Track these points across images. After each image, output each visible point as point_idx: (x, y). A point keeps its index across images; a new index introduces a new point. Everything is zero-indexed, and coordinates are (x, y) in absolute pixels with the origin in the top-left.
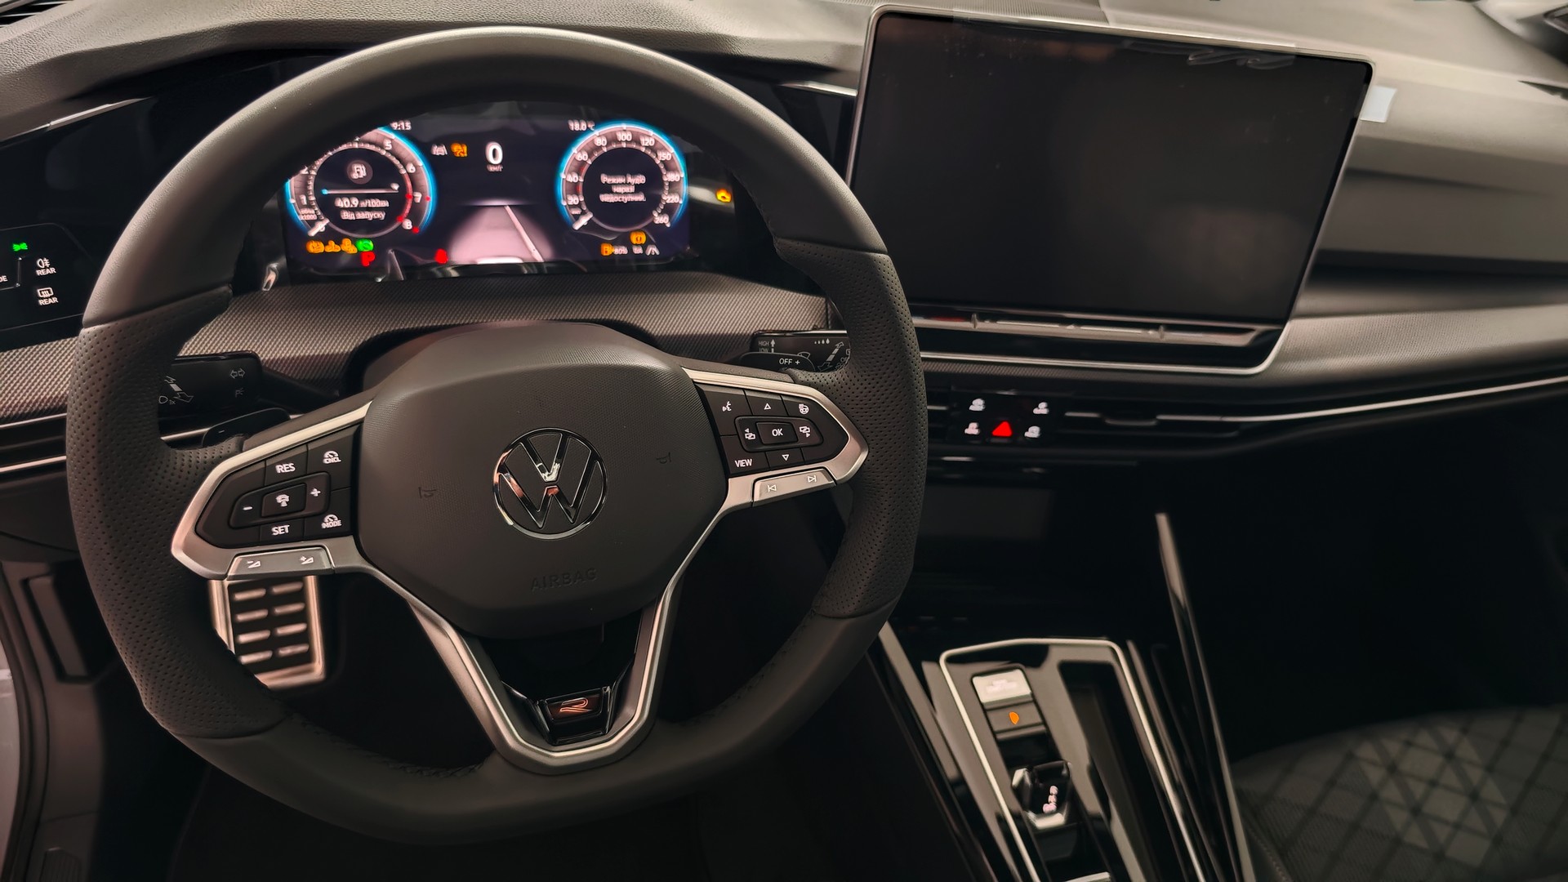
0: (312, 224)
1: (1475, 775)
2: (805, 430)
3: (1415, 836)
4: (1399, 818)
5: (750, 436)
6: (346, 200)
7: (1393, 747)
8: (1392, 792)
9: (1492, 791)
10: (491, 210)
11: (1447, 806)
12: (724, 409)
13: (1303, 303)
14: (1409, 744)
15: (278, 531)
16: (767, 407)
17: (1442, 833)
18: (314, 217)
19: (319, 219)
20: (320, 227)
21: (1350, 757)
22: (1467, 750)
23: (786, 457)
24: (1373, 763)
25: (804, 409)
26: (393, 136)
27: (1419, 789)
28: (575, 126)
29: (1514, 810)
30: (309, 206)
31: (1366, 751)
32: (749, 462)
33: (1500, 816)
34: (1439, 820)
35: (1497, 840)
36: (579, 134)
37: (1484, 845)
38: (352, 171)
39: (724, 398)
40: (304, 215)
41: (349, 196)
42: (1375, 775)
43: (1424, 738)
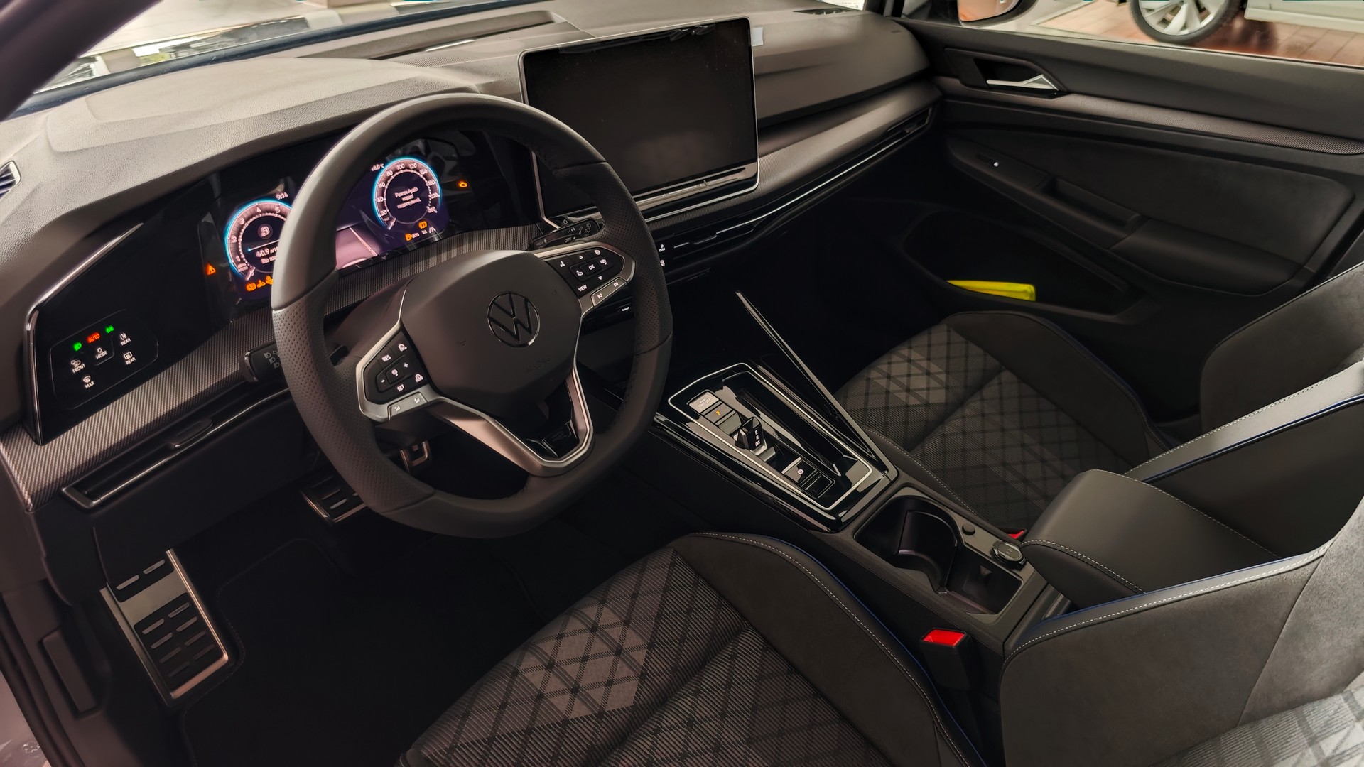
0: (246, 272)
1: (924, 364)
2: (603, 261)
3: (913, 401)
4: (902, 396)
5: (580, 274)
6: (262, 251)
7: (884, 368)
8: (893, 387)
9: (934, 368)
10: (342, 232)
11: (919, 382)
12: (561, 266)
13: (761, 149)
14: (890, 363)
15: (400, 388)
16: (581, 257)
17: (923, 394)
18: (246, 268)
19: (249, 268)
20: (252, 273)
21: (868, 379)
22: (915, 355)
23: (600, 278)
24: (879, 378)
25: (598, 252)
26: (280, 203)
27: (904, 380)
28: (374, 168)
29: (947, 372)
30: (242, 261)
31: (874, 374)
32: (585, 287)
33: (943, 377)
34: (919, 390)
35: (947, 388)
36: (378, 172)
37: (943, 392)
38: (261, 232)
39: (558, 261)
40: (241, 268)
41: (263, 248)
42: (883, 382)
43: (895, 358)
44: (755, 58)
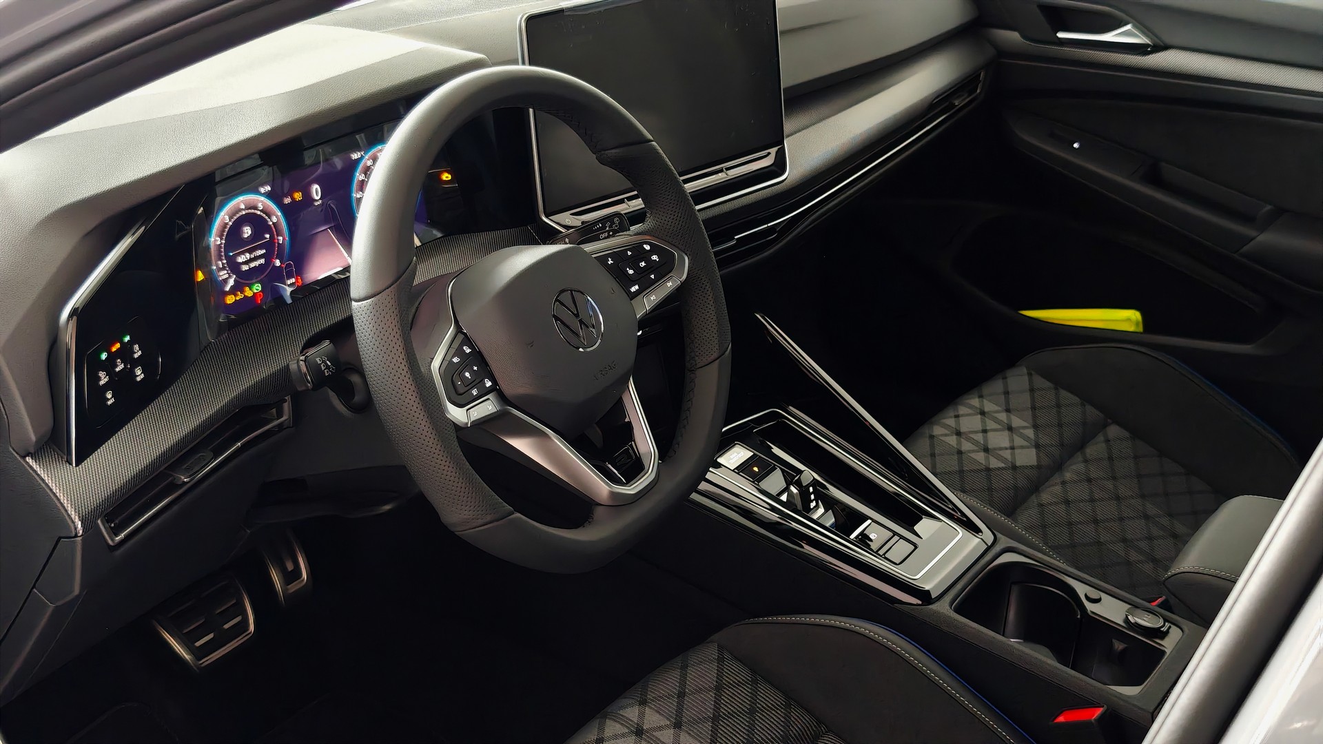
0: (225, 281)
1: (1003, 416)
2: (655, 257)
3: (994, 463)
4: (980, 457)
5: (631, 272)
6: (243, 256)
7: (951, 422)
8: (966, 446)
9: (1016, 422)
10: (319, 235)
11: (999, 440)
12: (609, 263)
14: (957, 416)
15: (475, 392)
16: (629, 253)
17: (1007, 454)
18: (227, 276)
19: (230, 277)
20: (231, 282)
21: (932, 437)
22: (989, 406)
23: (652, 276)
24: (946, 435)
25: (647, 247)
26: (262, 198)
27: (979, 437)
28: (355, 156)
29: (1035, 427)
30: (224, 268)
31: (937, 430)
32: (637, 287)
33: (1030, 433)
34: (1001, 449)
35: (1037, 446)
36: (358, 161)
37: (1033, 452)
38: (243, 232)
39: (605, 258)
40: (223, 275)
41: (243, 253)
42: (952, 440)
43: (962, 410)
44: (779, 9)
